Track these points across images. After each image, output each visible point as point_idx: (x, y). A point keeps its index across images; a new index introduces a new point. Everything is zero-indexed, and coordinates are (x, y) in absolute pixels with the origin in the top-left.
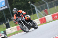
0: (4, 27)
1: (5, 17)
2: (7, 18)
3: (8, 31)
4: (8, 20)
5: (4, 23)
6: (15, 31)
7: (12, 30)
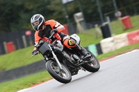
0: (97, 34)
1: (99, 10)
2: (106, 14)
3: (106, 43)
4: (108, 18)
5: (96, 25)
6: (122, 45)
7: (117, 43)
